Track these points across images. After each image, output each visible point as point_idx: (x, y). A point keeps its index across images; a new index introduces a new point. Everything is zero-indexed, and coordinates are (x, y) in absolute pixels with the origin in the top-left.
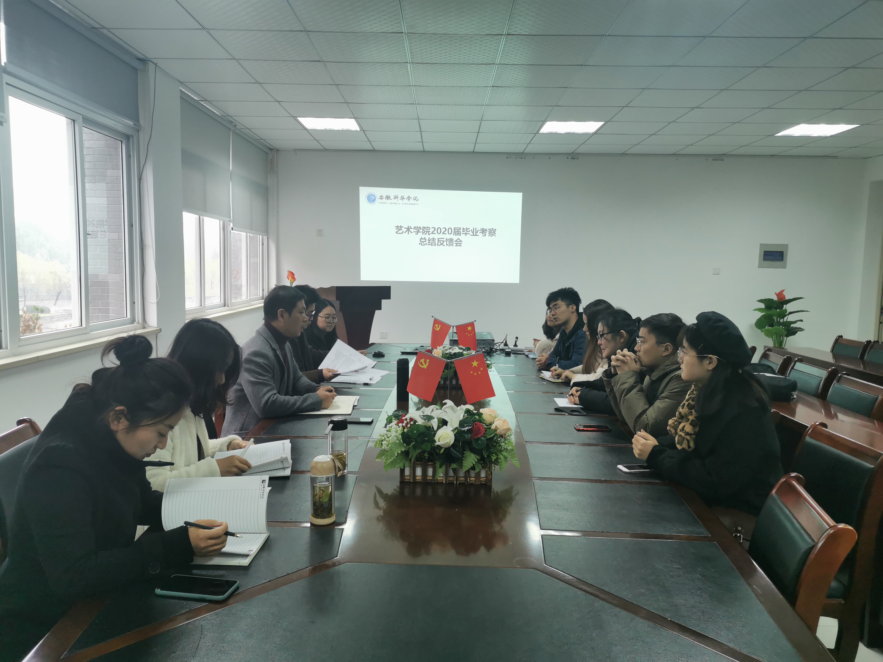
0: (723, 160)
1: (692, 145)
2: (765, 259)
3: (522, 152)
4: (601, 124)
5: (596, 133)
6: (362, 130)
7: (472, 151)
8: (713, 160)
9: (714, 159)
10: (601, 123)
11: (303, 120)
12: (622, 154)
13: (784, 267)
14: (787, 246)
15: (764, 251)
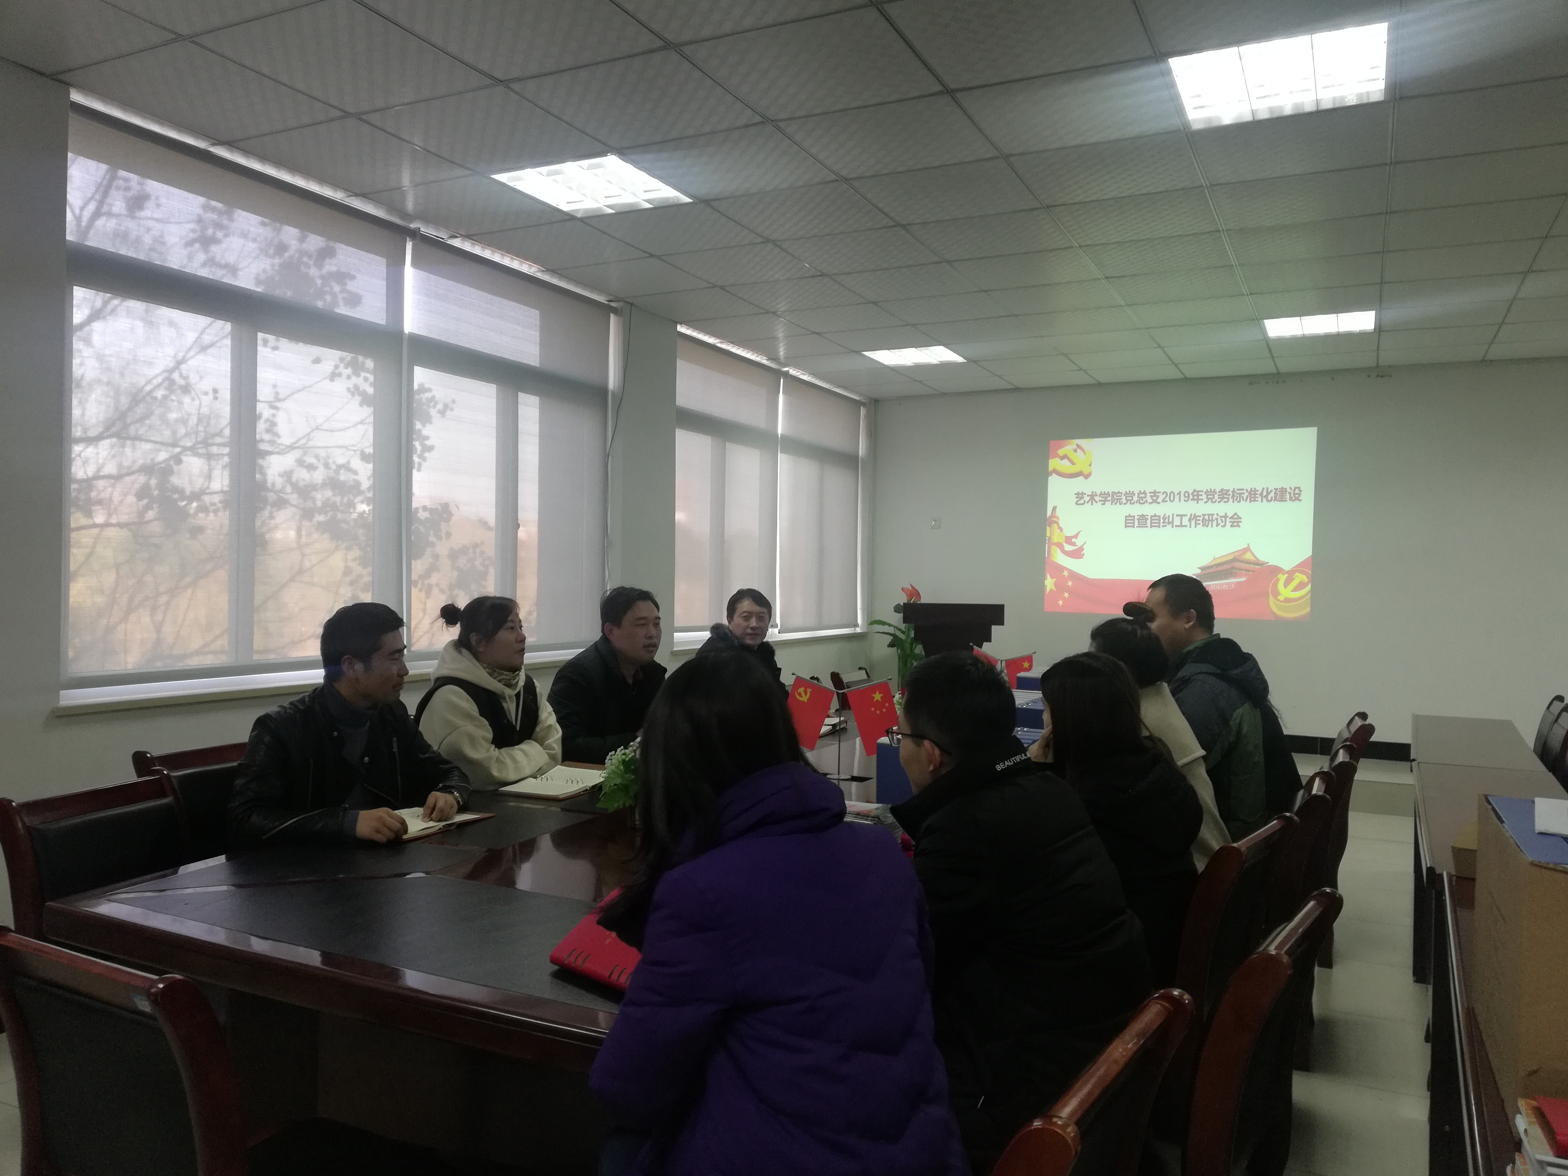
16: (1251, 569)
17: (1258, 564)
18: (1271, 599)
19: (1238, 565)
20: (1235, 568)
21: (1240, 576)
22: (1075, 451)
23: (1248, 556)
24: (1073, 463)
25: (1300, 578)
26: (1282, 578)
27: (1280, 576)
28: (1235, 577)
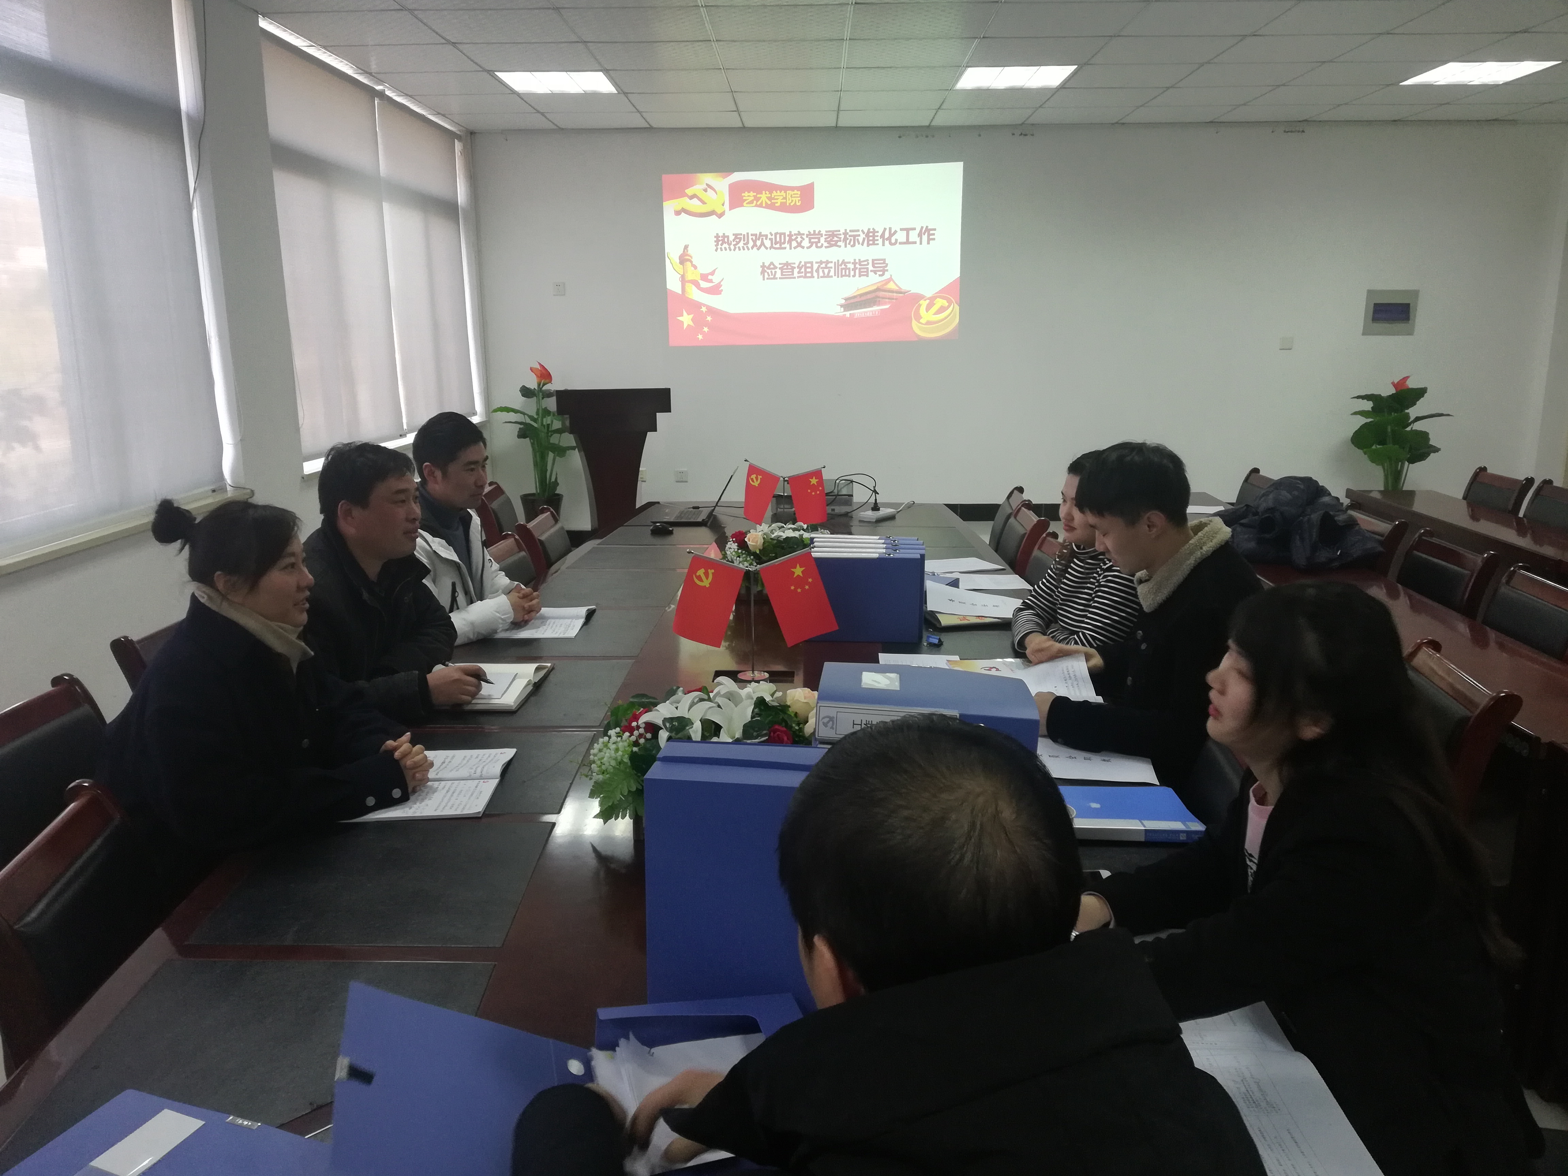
0: (1303, 131)
1: (1245, 104)
2: (1375, 319)
4: (1071, 69)
5: (1064, 86)
6: (620, 92)
8: (1285, 132)
9: (1287, 130)
10: (1073, 68)
11: (507, 77)
12: (1117, 123)
13: (1410, 333)
14: (1415, 294)
15: (1375, 305)
16: (895, 297)
17: (901, 293)
18: (914, 323)
19: (881, 294)
20: (879, 297)
21: (885, 304)
22: (705, 190)
23: (891, 286)
24: (703, 203)
25: (940, 302)
26: (924, 304)
27: (922, 302)
28: (879, 305)
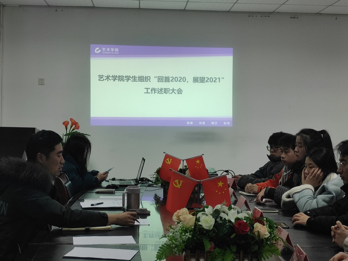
3: (228, 10)
7: (183, 8)
12: (317, 13)
